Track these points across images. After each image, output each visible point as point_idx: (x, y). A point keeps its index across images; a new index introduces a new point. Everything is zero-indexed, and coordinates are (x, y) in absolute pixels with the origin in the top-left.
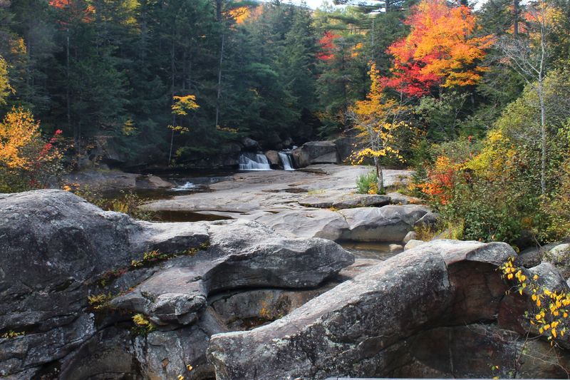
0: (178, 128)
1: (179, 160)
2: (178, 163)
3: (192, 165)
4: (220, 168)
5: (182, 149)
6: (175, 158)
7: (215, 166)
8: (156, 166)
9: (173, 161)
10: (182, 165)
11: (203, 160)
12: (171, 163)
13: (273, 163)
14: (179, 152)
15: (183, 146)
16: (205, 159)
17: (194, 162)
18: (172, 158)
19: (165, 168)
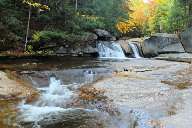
0: (36, 4)
1: (37, 46)
2: (35, 49)
3: (50, 52)
4: (80, 56)
5: (40, 33)
6: (31, 44)
7: (74, 53)
8: (9, 53)
9: (30, 47)
10: (40, 52)
11: (62, 47)
12: (27, 50)
13: (127, 52)
14: (36, 37)
15: (41, 30)
16: (64, 46)
17: (52, 48)
18: (28, 44)
19: (21, 54)
